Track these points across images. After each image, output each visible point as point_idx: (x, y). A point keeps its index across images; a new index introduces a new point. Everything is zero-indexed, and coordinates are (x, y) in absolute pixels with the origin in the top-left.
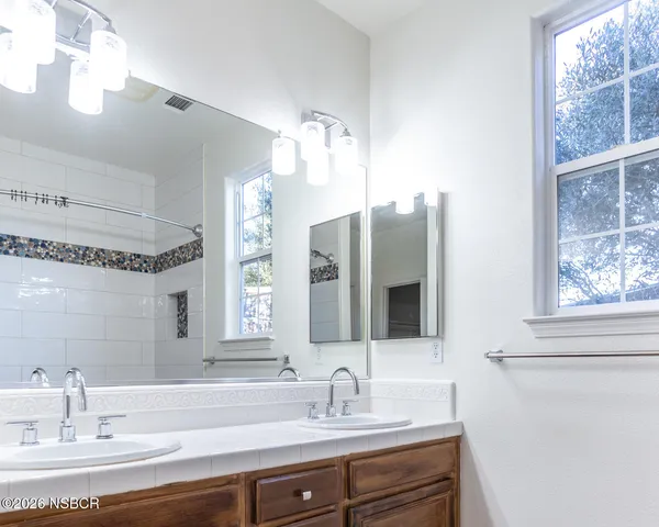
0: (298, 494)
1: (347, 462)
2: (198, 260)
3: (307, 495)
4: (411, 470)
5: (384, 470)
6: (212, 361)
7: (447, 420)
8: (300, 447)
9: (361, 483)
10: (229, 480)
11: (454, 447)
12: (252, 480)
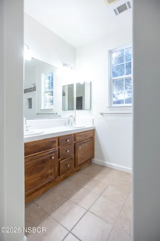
0: (66, 140)
1: (75, 134)
2: (35, 91)
3: (68, 141)
4: (87, 136)
5: (81, 136)
6: (38, 114)
7: (92, 126)
8: (68, 131)
9: (77, 138)
10: (55, 138)
11: (93, 131)
12: (59, 138)
